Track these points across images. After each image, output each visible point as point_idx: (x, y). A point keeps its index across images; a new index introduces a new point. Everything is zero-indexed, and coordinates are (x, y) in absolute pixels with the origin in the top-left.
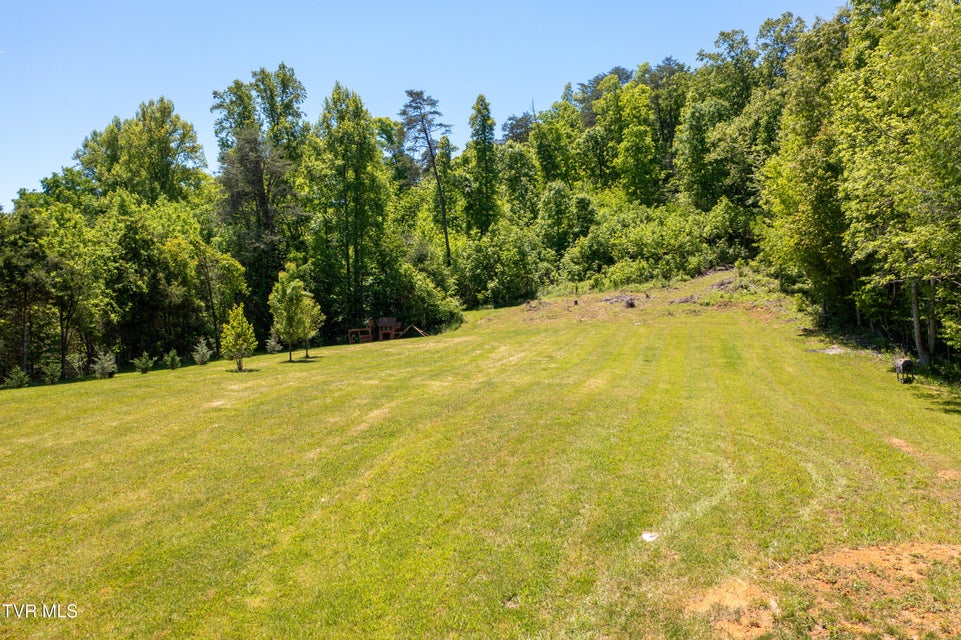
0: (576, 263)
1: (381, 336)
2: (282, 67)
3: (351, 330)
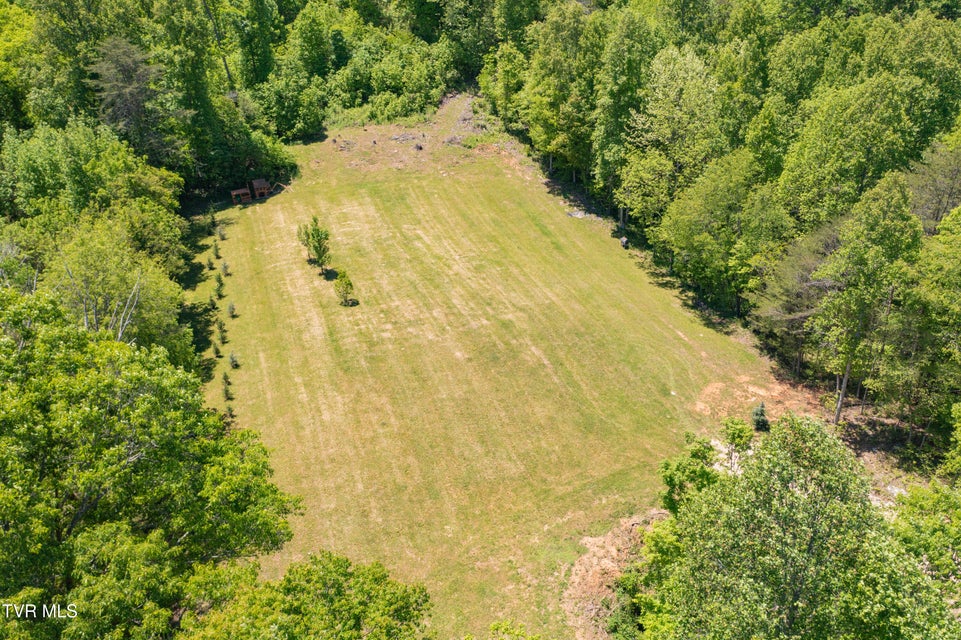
3: (234, 193)
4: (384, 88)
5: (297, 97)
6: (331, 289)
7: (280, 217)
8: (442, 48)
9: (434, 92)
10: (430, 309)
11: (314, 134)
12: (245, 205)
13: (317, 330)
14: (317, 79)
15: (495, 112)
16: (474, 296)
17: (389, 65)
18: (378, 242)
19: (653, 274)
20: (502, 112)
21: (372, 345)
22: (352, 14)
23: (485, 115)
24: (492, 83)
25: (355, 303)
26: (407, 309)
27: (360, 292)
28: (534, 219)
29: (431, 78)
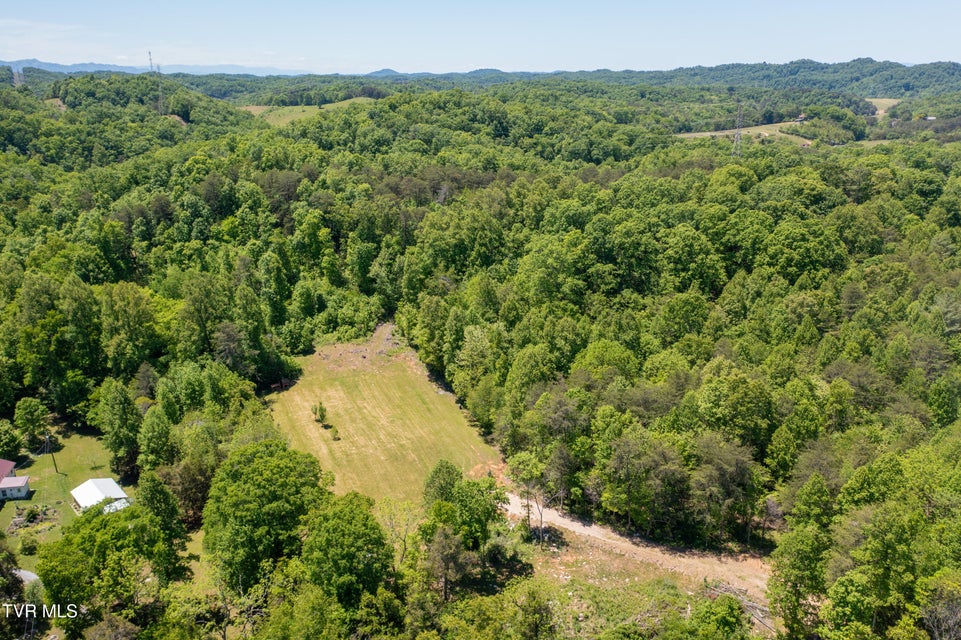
0: (323, 325)
3: (273, 386)
4: (345, 323)
5: (300, 332)
6: (328, 433)
7: (298, 399)
8: (375, 299)
9: (371, 324)
10: (370, 440)
11: (309, 351)
12: (279, 392)
13: (324, 450)
14: (309, 319)
15: (403, 335)
16: (389, 434)
17: (346, 311)
18: (346, 410)
19: (470, 421)
20: (406, 335)
21: (347, 456)
22: (325, 279)
23: (398, 336)
24: (402, 318)
25: (339, 439)
26: (361, 441)
27: (341, 434)
28: (419, 395)
29: (370, 317)
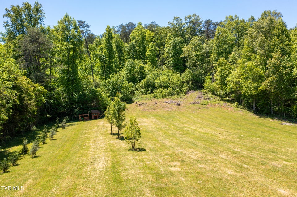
0: (143, 88)
1: (93, 118)
2: (37, 3)
3: (80, 115)
5: (121, 84)
6: (122, 144)
9: (184, 89)
10: (214, 153)
11: (129, 100)
13: (101, 164)
15: (214, 94)
18: (159, 129)
21: (159, 176)
23: (209, 95)
25: (142, 150)
26: (191, 153)
